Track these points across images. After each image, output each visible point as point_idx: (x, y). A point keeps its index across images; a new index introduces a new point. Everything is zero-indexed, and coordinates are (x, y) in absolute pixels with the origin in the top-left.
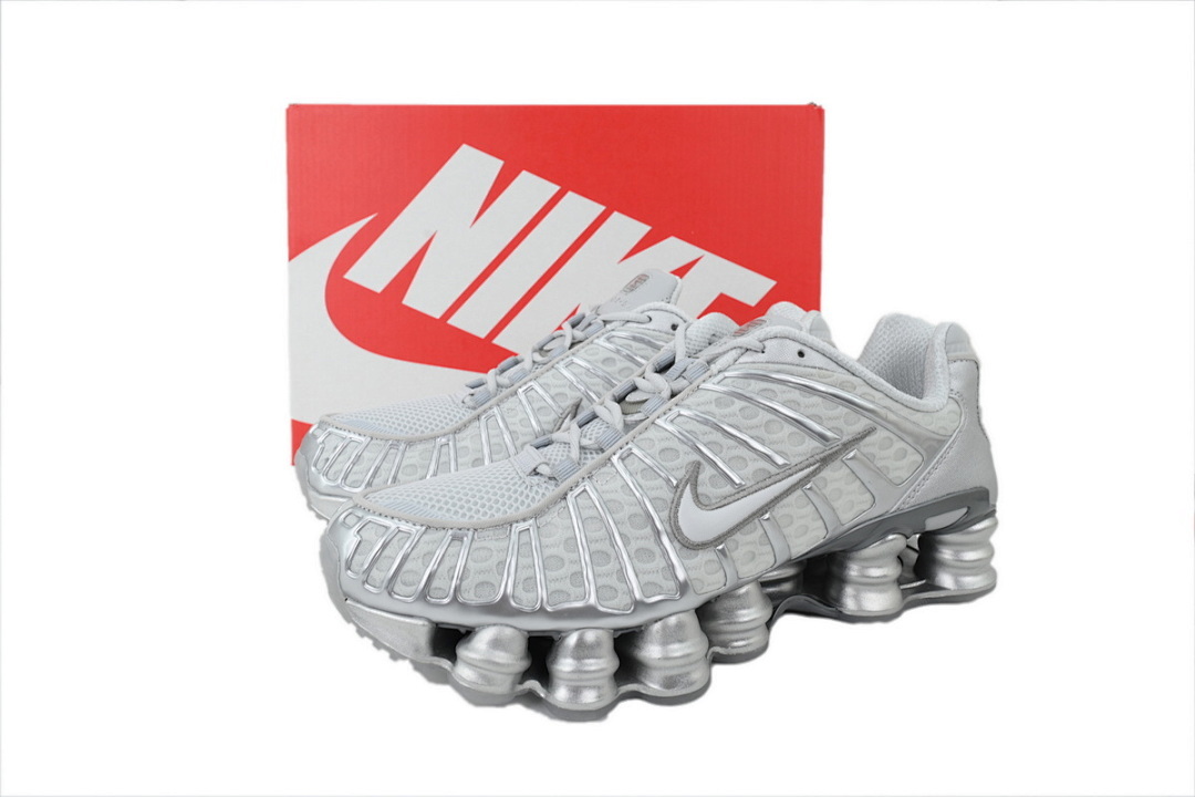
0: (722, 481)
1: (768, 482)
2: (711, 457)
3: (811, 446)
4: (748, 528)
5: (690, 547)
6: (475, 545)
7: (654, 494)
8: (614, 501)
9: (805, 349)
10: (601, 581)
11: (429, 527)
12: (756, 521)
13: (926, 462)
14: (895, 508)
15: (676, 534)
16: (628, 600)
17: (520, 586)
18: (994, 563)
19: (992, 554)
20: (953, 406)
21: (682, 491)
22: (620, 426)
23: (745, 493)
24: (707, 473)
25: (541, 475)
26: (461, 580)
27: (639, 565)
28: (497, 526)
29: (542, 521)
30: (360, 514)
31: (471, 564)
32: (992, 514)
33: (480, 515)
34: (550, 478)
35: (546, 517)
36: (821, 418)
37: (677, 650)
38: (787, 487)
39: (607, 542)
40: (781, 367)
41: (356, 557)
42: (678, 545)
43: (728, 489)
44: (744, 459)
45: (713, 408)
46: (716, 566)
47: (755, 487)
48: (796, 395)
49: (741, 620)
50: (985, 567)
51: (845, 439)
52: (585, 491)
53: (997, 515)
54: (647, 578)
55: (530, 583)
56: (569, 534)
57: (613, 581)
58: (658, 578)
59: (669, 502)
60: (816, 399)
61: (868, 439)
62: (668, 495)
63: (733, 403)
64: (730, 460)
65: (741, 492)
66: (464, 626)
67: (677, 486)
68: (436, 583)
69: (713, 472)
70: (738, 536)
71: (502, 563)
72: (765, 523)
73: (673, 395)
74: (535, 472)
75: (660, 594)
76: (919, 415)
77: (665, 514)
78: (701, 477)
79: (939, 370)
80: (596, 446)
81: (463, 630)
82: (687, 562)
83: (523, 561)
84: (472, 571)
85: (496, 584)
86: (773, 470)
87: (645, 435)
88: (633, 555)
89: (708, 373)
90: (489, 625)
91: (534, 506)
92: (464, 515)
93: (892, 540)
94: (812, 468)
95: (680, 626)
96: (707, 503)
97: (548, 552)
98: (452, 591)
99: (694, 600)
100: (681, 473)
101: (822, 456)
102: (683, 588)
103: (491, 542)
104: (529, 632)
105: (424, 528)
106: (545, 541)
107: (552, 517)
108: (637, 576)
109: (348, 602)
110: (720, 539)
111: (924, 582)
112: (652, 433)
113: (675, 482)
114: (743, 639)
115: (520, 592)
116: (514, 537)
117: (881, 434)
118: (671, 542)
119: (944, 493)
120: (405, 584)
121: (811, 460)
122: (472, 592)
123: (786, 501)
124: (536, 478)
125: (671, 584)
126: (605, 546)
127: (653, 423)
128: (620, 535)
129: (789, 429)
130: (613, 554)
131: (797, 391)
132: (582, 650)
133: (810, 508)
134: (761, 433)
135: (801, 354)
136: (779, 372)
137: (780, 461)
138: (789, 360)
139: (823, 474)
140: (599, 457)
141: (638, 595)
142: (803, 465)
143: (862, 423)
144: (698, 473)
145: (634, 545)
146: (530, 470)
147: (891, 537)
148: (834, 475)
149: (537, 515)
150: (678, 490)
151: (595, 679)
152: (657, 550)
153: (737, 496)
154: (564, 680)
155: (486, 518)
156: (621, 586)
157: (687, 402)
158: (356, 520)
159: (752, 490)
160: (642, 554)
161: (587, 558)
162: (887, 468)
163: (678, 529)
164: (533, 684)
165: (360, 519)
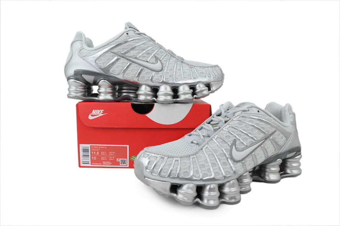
0: (242, 144)
1: (253, 144)
2: (239, 138)
3: (262, 135)
4: (249, 156)
5: (235, 161)
6: (182, 162)
7: (226, 148)
8: (216, 150)
9: (260, 110)
10: (215, 171)
11: (168, 157)
12: (251, 155)
13: (287, 139)
14: (280, 152)
15: (232, 158)
16: (222, 176)
17: (195, 172)
18: (301, 167)
19: (300, 165)
20: (291, 126)
21: (233, 147)
22: (213, 130)
23: (248, 147)
24: (238, 142)
25: (194, 143)
26: (180, 171)
27: (224, 167)
28: (186, 157)
29: (197, 155)
30: (148, 154)
31: (181, 167)
32: (300, 154)
33: (181, 154)
34: (196, 144)
35: (198, 154)
36: (264, 128)
37: (233, 189)
38: (257, 146)
39: (215, 160)
40: (253, 115)
41: (149, 165)
42: (232, 161)
43: (243, 146)
44: (247, 139)
45: (237, 125)
46: (242, 167)
47: (250, 146)
48: (258, 122)
49: (244, 182)
50: (298, 168)
51: (270, 133)
52: (207, 147)
53: (301, 154)
54: (226, 170)
55: (197, 172)
56: (205, 159)
57: (218, 171)
58: (229, 170)
59: (229, 150)
60: (263, 123)
61: (275, 133)
62: (229, 148)
63: (243, 124)
64: (243, 139)
65: (247, 147)
66: (179, 184)
67: (231, 146)
68: (173, 172)
69: (239, 142)
70: (247, 159)
71: (189, 167)
72: (253, 155)
73: (226, 122)
74: (192, 143)
75: (230, 174)
76: (285, 127)
77: (229, 153)
78: (237, 143)
79: (287, 116)
80: (207, 135)
81: (179, 185)
82: (235, 166)
83: (195, 166)
84: (182, 169)
85: (189, 172)
86: (254, 141)
87: (221, 132)
88: (222, 164)
89: (234, 116)
90: (187, 183)
91: (194, 151)
92: (182, 153)
93: (279, 160)
94: (263, 141)
95: (233, 183)
96: (238, 150)
97: (200, 163)
98: (177, 174)
99: (237, 176)
100: (232, 142)
101: (265, 138)
102: (235, 172)
103: (186, 161)
104: (197, 185)
105: (167, 157)
106: (200, 160)
107: (200, 154)
108: (223, 169)
109: (146, 178)
110: (243, 159)
111: (283, 172)
112: (222, 132)
113: (230, 145)
114: (245, 187)
115: (195, 174)
116: (191, 160)
117: (277, 132)
118: (231, 161)
119: (291, 148)
120: (164, 173)
121: (263, 139)
122: (183, 174)
123: (257, 149)
124: (193, 144)
125: (232, 172)
126: (215, 162)
127: (222, 129)
128: (218, 159)
129: (257, 131)
130: (217, 164)
131: (258, 121)
132: (211, 190)
133: (262, 151)
134: (250, 132)
135: (258, 111)
136: (253, 116)
137: (256, 139)
138: (256, 113)
139: (266, 142)
140: (209, 139)
141: (224, 174)
142: (260, 140)
143: (273, 130)
144: (236, 142)
145: (222, 161)
146: (191, 142)
147: (278, 160)
148: (268, 143)
149: (196, 154)
150: (231, 147)
151: (214, 198)
152: (227, 162)
153: (246, 148)
154: (206, 198)
155: (183, 155)
156: (220, 172)
157: (230, 123)
158: (147, 155)
159: (249, 146)
160: (224, 164)
161: (210, 165)
162: (279, 141)
163: (232, 157)
164: (198, 200)
165: (148, 155)
